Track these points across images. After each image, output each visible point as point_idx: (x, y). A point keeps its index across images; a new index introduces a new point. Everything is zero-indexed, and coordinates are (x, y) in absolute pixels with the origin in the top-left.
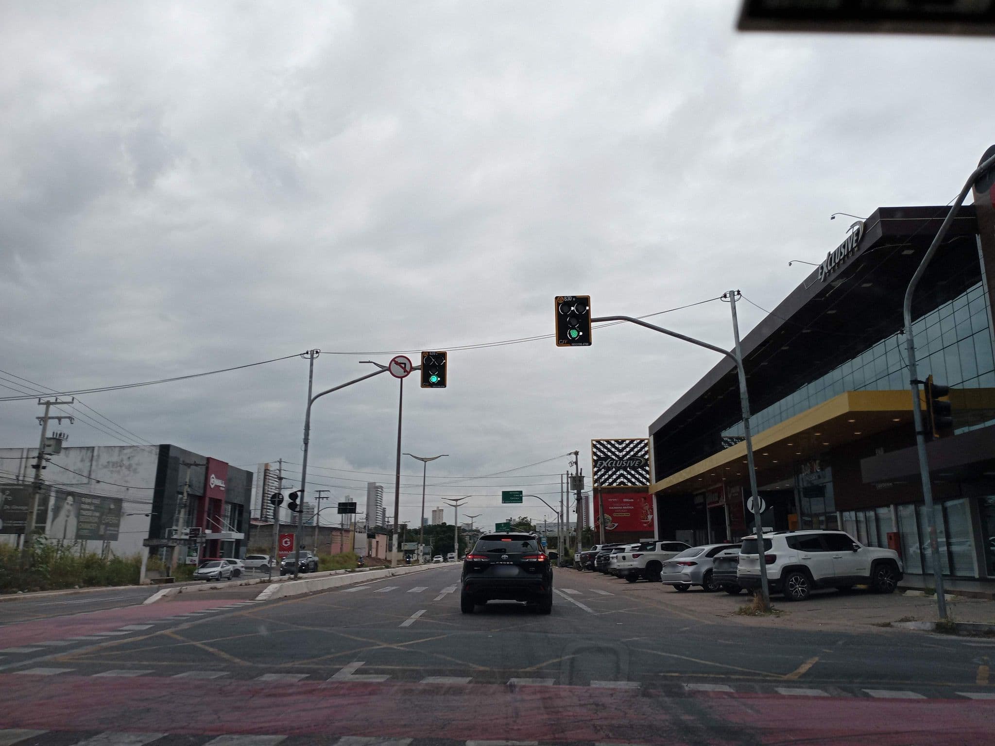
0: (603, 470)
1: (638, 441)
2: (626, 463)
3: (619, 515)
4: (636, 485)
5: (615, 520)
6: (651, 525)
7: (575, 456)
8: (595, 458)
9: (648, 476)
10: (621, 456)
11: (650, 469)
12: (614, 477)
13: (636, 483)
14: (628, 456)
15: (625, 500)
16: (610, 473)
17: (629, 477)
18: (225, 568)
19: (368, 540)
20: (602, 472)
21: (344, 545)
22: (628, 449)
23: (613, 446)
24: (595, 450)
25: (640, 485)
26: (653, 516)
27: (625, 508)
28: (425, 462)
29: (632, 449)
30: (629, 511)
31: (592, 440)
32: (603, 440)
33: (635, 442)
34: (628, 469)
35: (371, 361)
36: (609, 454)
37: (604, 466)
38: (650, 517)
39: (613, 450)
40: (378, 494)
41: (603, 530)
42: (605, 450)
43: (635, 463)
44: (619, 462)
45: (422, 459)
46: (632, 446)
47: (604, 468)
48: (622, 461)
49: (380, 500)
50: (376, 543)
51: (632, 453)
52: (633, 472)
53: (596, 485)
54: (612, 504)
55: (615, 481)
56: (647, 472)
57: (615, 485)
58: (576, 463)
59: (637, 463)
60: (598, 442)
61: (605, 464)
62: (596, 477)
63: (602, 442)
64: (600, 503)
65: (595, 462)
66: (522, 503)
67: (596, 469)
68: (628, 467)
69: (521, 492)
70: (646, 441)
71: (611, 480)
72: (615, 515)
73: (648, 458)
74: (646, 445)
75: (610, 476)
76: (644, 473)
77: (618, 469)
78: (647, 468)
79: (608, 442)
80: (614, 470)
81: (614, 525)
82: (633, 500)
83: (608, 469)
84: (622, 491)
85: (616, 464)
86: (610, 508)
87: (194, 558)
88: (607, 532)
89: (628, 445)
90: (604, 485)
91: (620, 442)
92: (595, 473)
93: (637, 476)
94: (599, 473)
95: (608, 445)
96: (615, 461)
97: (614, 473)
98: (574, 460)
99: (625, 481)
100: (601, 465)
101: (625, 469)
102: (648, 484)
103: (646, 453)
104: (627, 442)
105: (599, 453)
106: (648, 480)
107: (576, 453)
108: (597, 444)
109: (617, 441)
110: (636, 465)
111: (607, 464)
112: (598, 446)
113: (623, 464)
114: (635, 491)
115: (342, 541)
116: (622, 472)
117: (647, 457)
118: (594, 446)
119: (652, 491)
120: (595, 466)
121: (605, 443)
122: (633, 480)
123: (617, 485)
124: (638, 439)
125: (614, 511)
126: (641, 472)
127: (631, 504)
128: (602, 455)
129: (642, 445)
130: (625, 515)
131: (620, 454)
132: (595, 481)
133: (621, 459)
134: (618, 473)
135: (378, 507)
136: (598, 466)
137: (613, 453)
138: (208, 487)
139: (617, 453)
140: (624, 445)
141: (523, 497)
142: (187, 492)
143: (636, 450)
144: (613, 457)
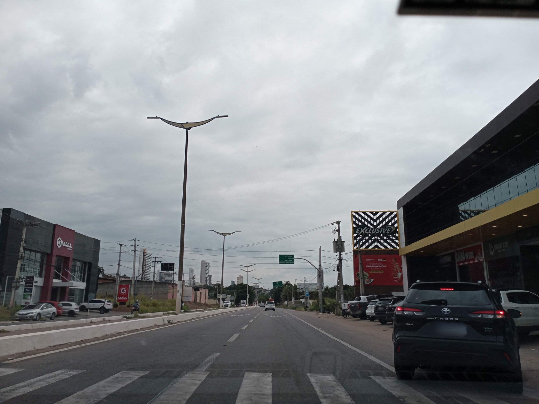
0: (361, 236)
1: (389, 213)
2: (380, 230)
3: (374, 272)
4: (388, 248)
5: (371, 276)
6: (401, 280)
7: (337, 225)
8: (354, 226)
9: (397, 241)
10: (375, 225)
11: (399, 235)
12: (370, 241)
13: (388, 247)
14: (381, 225)
15: (379, 260)
16: (367, 238)
17: (382, 241)
18: (45, 310)
19: (194, 291)
20: (360, 238)
21: (174, 294)
22: (381, 219)
23: (369, 216)
24: (354, 220)
25: (391, 248)
26: (402, 274)
27: (379, 266)
28: (224, 236)
29: (384, 220)
30: (382, 269)
31: (352, 212)
32: (361, 212)
33: (387, 214)
34: (381, 236)
35: (158, 116)
36: (366, 223)
37: (362, 233)
38: (399, 274)
39: (369, 219)
40: (207, 267)
41: (363, 284)
42: (363, 220)
43: (387, 230)
44: (374, 229)
45: (222, 234)
46: (384, 216)
47: (362, 234)
48: (376, 229)
49: (208, 270)
50: (200, 293)
51: (384, 223)
52: (385, 238)
53: (355, 248)
54: (368, 263)
55: (370, 244)
56: (397, 238)
57: (370, 248)
58: (338, 230)
59: (388, 230)
60: (357, 213)
61: (362, 231)
62: (355, 241)
63: (360, 213)
64: (360, 262)
65: (355, 230)
66: (294, 264)
67: (355, 235)
68: (381, 234)
69: (293, 256)
70: (395, 213)
71: (367, 244)
72: (371, 272)
73: (397, 227)
74: (395, 216)
75: (367, 241)
76: (394, 238)
77: (373, 236)
78: (397, 235)
79: (365, 213)
80: (370, 236)
81: (371, 281)
82: (385, 260)
83: (365, 235)
84: (376, 253)
85: (371, 231)
86: (367, 266)
87: (28, 301)
88: (366, 286)
89: (380, 216)
90: (362, 248)
91: (375, 213)
92: (355, 238)
93: (389, 241)
94: (358, 238)
95: (365, 216)
96: (371, 229)
97: (370, 238)
98: (337, 229)
99: (379, 245)
100: (359, 232)
101: (379, 236)
102: (398, 248)
103: (396, 222)
104: (380, 213)
105: (357, 222)
106: (397, 244)
107: (339, 223)
108: (356, 215)
109: (372, 213)
110: (387, 232)
111: (364, 231)
112: (357, 216)
113: (377, 231)
114: (387, 252)
115: (173, 291)
116: (376, 237)
117: (396, 225)
118: (354, 216)
119: (401, 253)
120: (354, 233)
121: (362, 214)
122: (386, 244)
123: (372, 248)
124: (388, 211)
125: (370, 269)
126: (391, 237)
127: (384, 263)
128: (360, 224)
129: (392, 216)
130: (379, 272)
131: (375, 223)
132: (355, 245)
133: (375, 227)
134: (373, 238)
135: (207, 274)
136: (357, 232)
137: (369, 222)
138: (55, 247)
139: (372, 222)
140: (377, 216)
141: (295, 259)
142: (23, 246)
143: (387, 220)
144: (369, 225)
